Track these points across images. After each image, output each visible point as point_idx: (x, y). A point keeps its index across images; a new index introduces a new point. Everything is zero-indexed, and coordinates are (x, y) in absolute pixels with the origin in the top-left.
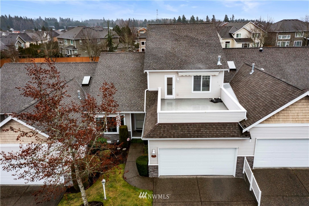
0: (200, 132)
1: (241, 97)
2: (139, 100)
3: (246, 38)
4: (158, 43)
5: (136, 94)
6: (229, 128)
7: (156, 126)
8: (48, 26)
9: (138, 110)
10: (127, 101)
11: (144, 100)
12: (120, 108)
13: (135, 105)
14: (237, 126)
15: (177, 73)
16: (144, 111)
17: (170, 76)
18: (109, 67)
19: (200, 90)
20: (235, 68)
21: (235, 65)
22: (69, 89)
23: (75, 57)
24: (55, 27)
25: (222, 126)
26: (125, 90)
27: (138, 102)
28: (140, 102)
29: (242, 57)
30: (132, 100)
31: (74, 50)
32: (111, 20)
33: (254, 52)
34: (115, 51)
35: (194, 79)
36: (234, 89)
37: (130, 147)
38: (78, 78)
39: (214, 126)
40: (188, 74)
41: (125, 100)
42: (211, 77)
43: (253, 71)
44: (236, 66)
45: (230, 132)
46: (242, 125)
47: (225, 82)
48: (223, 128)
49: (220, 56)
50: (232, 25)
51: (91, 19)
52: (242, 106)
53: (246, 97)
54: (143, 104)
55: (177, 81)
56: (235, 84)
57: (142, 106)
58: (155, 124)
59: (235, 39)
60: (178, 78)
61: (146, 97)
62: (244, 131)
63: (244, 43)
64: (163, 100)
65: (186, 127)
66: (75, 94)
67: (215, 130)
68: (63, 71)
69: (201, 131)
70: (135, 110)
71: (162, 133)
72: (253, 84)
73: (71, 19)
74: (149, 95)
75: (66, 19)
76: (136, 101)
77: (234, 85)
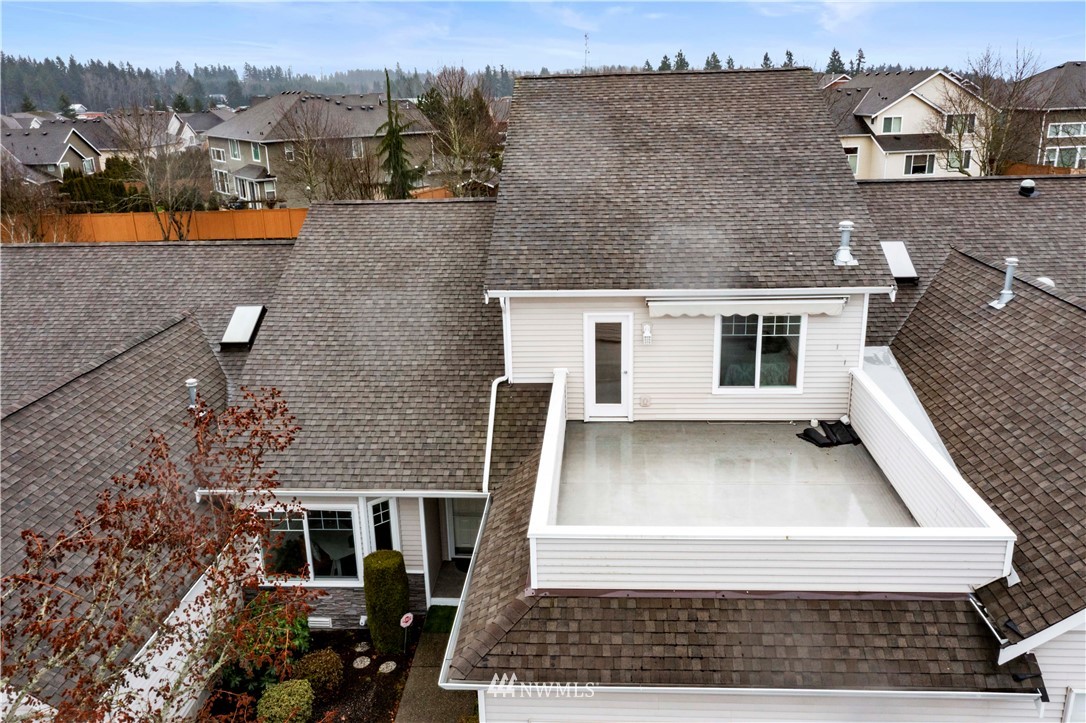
0: (757, 652)
1: (964, 430)
2: (463, 428)
3: (926, 132)
4: (559, 158)
5: (451, 400)
6: (919, 630)
7: (520, 606)
8: (204, 93)
9: (452, 480)
10: (403, 434)
11: (486, 432)
12: (370, 472)
13: (442, 453)
14: (961, 617)
15: (644, 302)
16: (480, 489)
17: (608, 317)
18: (341, 266)
19: (752, 384)
20: (911, 272)
21: (911, 257)
22: (150, 369)
23: (266, 208)
24: (229, 98)
25: (878, 616)
26: (402, 378)
27: (455, 441)
28: (465, 441)
29: (941, 221)
30: (428, 429)
31: (263, 182)
32: (425, 72)
33: (993, 196)
34: (415, 185)
35: (725, 329)
36: (917, 380)
37: (417, 654)
38: (210, 314)
39: (835, 616)
40: (693, 308)
41: (399, 429)
42: (804, 324)
43: (1007, 294)
44: (915, 265)
45: (922, 655)
46: (994, 614)
47: (871, 341)
48: (883, 629)
49: (847, 224)
50: (864, 86)
51: (355, 70)
52: (975, 486)
53: (994, 438)
54: (480, 453)
55: (640, 339)
56: (922, 354)
57: (471, 459)
58: (517, 592)
59: (880, 139)
60: (647, 328)
61: (496, 414)
62: (1006, 655)
63: (914, 153)
64: (575, 429)
65: (683, 615)
66: (177, 394)
67: (842, 640)
68: (149, 280)
69: (766, 640)
70: (440, 479)
71: (552, 651)
72: (1019, 362)
73: (284, 70)
74: (511, 405)
75: (269, 71)
76: (446, 435)
77: (916, 359)
